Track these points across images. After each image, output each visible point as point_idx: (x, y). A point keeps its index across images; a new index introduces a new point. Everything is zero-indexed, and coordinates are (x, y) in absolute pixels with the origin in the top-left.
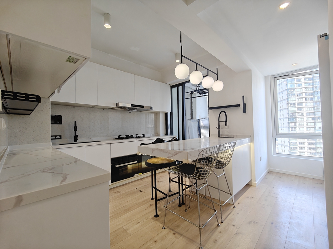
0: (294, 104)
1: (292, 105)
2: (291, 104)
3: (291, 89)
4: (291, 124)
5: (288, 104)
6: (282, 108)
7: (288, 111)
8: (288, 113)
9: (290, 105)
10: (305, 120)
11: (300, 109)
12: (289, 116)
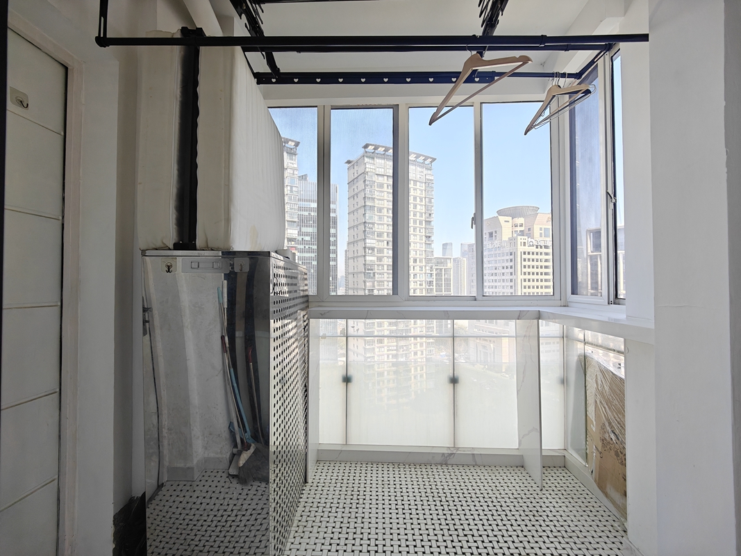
0: (373, 249)
1: (370, 252)
2: (369, 248)
3: (369, 223)
4: (367, 284)
5: (365, 248)
6: (355, 255)
7: (365, 261)
8: (365, 265)
9: (367, 250)
10: (386, 279)
11: (380, 259)
12: (365, 270)
